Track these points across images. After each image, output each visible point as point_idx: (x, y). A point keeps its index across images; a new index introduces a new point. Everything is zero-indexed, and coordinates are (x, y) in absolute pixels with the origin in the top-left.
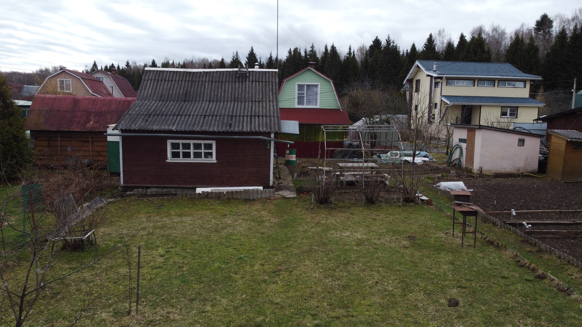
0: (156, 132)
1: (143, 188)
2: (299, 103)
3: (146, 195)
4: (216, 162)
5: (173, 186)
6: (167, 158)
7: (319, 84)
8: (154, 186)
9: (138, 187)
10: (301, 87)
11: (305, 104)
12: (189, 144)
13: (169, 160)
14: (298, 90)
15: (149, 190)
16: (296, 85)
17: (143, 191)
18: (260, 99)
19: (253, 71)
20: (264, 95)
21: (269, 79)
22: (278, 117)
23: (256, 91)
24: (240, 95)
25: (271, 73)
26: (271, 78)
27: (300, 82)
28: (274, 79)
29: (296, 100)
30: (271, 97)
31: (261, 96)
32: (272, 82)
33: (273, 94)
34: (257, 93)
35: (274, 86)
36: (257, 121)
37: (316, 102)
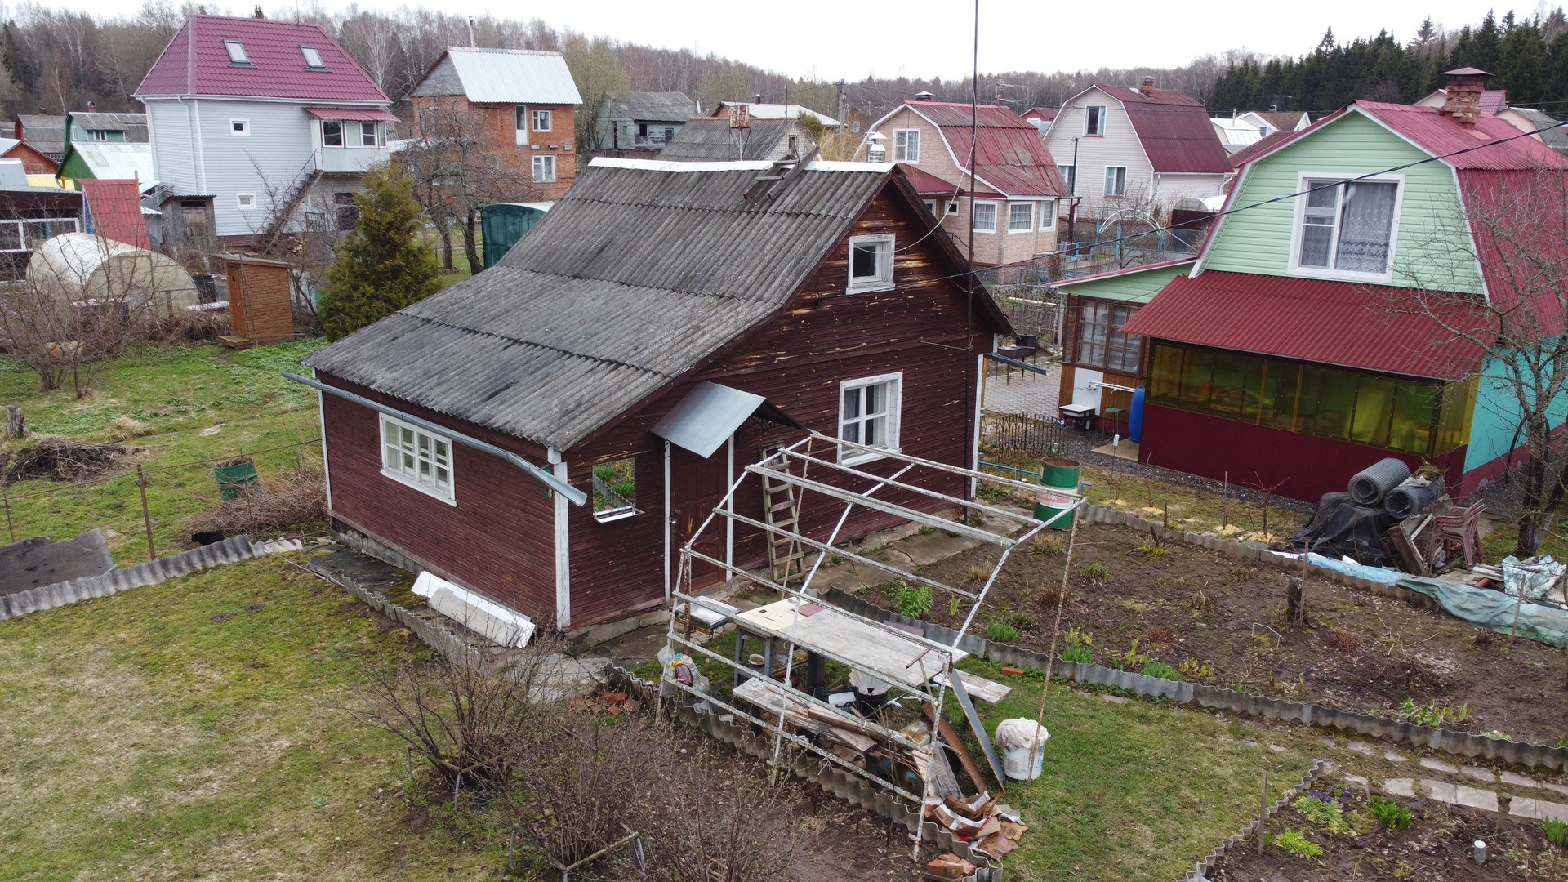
1: (357, 532)
2: (1304, 261)
4: (454, 503)
6: (379, 465)
7: (1401, 177)
8: (369, 533)
9: (351, 529)
10: (1320, 191)
11: (1332, 264)
12: (411, 435)
13: (385, 471)
14: (1310, 203)
15: (365, 542)
16: (1303, 182)
17: (359, 542)
18: (741, 291)
19: (815, 171)
20: (765, 273)
21: (831, 209)
22: (665, 377)
23: (757, 254)
24: (708, 266)
25: (861, 177)
26: (844, 199)
27: (1321, 171)
28: (850, 204)
29: (1292, 243)
30: (777, 282)
31: (753, 277)
32: (834, 218)
33: (790, 272)
34: (756, 261)
35: (826, 235)
36: (585, 384)
37: (1385, 256)
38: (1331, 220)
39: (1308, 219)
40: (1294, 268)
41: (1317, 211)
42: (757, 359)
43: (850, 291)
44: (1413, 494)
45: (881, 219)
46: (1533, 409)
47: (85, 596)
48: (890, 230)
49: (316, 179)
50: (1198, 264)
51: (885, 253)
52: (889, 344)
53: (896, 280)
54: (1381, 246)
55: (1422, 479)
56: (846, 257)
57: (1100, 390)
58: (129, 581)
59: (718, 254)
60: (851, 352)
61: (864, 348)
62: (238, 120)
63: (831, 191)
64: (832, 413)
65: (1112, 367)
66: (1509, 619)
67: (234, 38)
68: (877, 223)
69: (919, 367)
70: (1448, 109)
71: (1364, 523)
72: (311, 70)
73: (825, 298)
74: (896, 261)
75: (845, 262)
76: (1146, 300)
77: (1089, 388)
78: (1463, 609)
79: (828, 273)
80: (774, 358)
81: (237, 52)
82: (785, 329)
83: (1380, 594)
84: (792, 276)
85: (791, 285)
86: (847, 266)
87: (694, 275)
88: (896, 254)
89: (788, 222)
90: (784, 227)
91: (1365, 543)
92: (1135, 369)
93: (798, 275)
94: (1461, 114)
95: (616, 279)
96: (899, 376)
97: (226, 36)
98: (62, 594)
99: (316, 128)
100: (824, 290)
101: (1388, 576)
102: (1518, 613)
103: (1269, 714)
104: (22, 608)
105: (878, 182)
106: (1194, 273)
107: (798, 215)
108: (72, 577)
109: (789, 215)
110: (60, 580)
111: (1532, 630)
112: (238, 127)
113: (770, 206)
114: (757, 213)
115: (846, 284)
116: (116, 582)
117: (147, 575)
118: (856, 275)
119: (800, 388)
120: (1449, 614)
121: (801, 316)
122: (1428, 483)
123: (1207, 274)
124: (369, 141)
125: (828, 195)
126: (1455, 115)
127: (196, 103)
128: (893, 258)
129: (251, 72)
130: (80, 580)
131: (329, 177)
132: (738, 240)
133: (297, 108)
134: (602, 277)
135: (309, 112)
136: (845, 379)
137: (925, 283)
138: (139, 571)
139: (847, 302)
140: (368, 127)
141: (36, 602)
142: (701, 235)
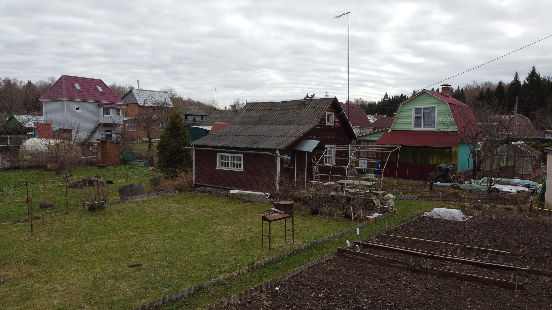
0: (211, 147)
1: (204, 186)
2: (416, 126)
3: (205, 192)
4: (243, 171)
5: (219, 187)
6: (216, 166)
7: (436, 106)
8: (209, 185)
9: (202, 186)
10: (418, 110)
11: (422, 127)
12: (228, 157)
13: (218, 168)
14: (416, 113)
15: (207, 188)
16: (413, 108)
17: (204, 189)
18: (305, 123)
19: (315, 99)
20: (310, 119)
21: (323, 105)
22: (297, 137)
23: (306, 116)
24: (293, 119)
25: (328, 99)
26: (325, 104)
27: (417, 105)
28: (327, 104)
29: (412, 123)
30: (314, 120)
31: (307, 120)
32: (324, 107)
33: (316, 118)
34: (307, 117)
35: (323, 110)
36: (278, 140)
37: (434, 124)
38: (421, 117)
39: (416, 117)
40: (413, 129)
41: (417, 115)
43: (326, 125)
44: (450, 169)
45: (332, 109)
46: (472, 149)
48: (333, 112)
49: (100, 126)
50: (390, 129)
51: (332, 117)
52: (333, 138)
53: (334, 124)
54: (433, 122)
55: (451, 166)
57: (366, 163)
59: (295, 117)
60: (327, 139)
61: (329, 138)
62: (78, 107)
63: (321, 102)
65: (369, 157)
66: (474, 188)
67: (77, 83)
69: (338, 145)
70: (443, 93)
71: (441, 175)
72: (100, 92)
73: (322, 125)
74: (334, 119)
75: (325, 118)
76: (377, 139)
77: (364, 163)
78: (465, 188)
79: (323, 121)
81: (78, 87)
83: (447, 188)
84: (318, 119)
85: (318, 120)
87: (290, 121)
88: (334, 117)
89: (312, 109)
90: (311, 110)
91: (442, 179)
92: (375, 157)
93: (319, 119)
94: (446, 94)
95: (268, 124)
96: (335, 146)
97: (74, 82)
99: (102, 110)
100: (322, 123)
101: (448, 184)
102: (476, 187)
103: (433, 199)
105: (332, 101)
106: (389, 131)
107: (314, 108)
108: (139, 195)
109: (311, 108)
110: (136, 195)
111: (479, 189)
112: (78, 109)
113: (306, 107)
114: (302, 108)
115: (325, 123)
118: (327, 121)
120: (462, 189)
122: (453, 166)
123: (392, 131)
124: (118, 114)
125: (320, 103)
126: (444, 94)
127: (66, 101)
129: (82, 93)
131: (105, 125)
132: (300, 114)
133: (96, 104)
134: (263, 124)
135: (100, 105)
136: (326, 145)
137: (339, 125)
139: (326, 127)
140: (118, 110)
142: (288, 114)
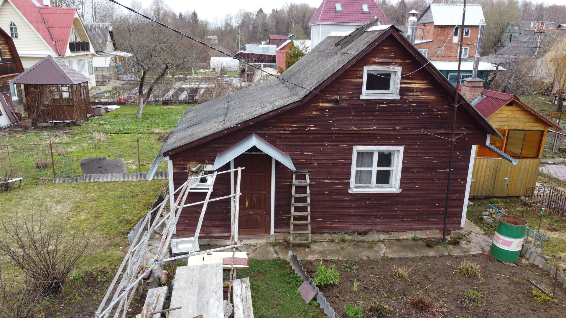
19: (367, 32)
22: (223, 128)
25: (376, 33)
26: (361, 45)
30: (309, 87)
33: (316, 83)
42: (293, 127)
43: (362, 97)
45: (390, 57)
47: (113, 180)
48: (396, 64)
51: (396, 78)
52: (394, 130)
53: (402, 94)
56: (361, 78)
58: (128, 178)
60: (364, 130)
61: (374, 130)
63: (362, 41)
64: (347, 162)
67: (339, 3)
68: (387, 60)
69: (418, 145)
72: (363, 13)
73: (344, 99)
74: (401, 83)
75: (360, 80)
79: (347, 86)
80: (306, 127)
81: (339, 7)
82: (314, 113)
84: (314, 85)
86: (362, 83)
88: (402, 78)
89: (339, 58)
96: (401, 149)
97: (336, 2)
98: (107, 178)
100: (344, 95)
104: (94, 179)
105: (379, 35)
107: (344, 54)
108: (112, 173)
110: (108, 173)
113: (343, 50)
115: (360, 93)
116: (124, 177)
117: (134, 177)
118: (368, 88)
119: (323, 145)
121: (326, 108)
125: (359, 43)
127: (321, 25)
128: (399, 81)
129: (341, 14)
130: (114, 174)
136: (358, 145)
138: (133, 175)
139: (361, 103)
141: (99, 179)
